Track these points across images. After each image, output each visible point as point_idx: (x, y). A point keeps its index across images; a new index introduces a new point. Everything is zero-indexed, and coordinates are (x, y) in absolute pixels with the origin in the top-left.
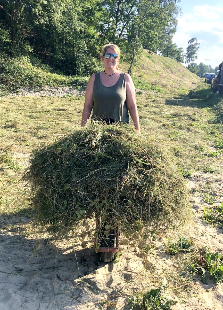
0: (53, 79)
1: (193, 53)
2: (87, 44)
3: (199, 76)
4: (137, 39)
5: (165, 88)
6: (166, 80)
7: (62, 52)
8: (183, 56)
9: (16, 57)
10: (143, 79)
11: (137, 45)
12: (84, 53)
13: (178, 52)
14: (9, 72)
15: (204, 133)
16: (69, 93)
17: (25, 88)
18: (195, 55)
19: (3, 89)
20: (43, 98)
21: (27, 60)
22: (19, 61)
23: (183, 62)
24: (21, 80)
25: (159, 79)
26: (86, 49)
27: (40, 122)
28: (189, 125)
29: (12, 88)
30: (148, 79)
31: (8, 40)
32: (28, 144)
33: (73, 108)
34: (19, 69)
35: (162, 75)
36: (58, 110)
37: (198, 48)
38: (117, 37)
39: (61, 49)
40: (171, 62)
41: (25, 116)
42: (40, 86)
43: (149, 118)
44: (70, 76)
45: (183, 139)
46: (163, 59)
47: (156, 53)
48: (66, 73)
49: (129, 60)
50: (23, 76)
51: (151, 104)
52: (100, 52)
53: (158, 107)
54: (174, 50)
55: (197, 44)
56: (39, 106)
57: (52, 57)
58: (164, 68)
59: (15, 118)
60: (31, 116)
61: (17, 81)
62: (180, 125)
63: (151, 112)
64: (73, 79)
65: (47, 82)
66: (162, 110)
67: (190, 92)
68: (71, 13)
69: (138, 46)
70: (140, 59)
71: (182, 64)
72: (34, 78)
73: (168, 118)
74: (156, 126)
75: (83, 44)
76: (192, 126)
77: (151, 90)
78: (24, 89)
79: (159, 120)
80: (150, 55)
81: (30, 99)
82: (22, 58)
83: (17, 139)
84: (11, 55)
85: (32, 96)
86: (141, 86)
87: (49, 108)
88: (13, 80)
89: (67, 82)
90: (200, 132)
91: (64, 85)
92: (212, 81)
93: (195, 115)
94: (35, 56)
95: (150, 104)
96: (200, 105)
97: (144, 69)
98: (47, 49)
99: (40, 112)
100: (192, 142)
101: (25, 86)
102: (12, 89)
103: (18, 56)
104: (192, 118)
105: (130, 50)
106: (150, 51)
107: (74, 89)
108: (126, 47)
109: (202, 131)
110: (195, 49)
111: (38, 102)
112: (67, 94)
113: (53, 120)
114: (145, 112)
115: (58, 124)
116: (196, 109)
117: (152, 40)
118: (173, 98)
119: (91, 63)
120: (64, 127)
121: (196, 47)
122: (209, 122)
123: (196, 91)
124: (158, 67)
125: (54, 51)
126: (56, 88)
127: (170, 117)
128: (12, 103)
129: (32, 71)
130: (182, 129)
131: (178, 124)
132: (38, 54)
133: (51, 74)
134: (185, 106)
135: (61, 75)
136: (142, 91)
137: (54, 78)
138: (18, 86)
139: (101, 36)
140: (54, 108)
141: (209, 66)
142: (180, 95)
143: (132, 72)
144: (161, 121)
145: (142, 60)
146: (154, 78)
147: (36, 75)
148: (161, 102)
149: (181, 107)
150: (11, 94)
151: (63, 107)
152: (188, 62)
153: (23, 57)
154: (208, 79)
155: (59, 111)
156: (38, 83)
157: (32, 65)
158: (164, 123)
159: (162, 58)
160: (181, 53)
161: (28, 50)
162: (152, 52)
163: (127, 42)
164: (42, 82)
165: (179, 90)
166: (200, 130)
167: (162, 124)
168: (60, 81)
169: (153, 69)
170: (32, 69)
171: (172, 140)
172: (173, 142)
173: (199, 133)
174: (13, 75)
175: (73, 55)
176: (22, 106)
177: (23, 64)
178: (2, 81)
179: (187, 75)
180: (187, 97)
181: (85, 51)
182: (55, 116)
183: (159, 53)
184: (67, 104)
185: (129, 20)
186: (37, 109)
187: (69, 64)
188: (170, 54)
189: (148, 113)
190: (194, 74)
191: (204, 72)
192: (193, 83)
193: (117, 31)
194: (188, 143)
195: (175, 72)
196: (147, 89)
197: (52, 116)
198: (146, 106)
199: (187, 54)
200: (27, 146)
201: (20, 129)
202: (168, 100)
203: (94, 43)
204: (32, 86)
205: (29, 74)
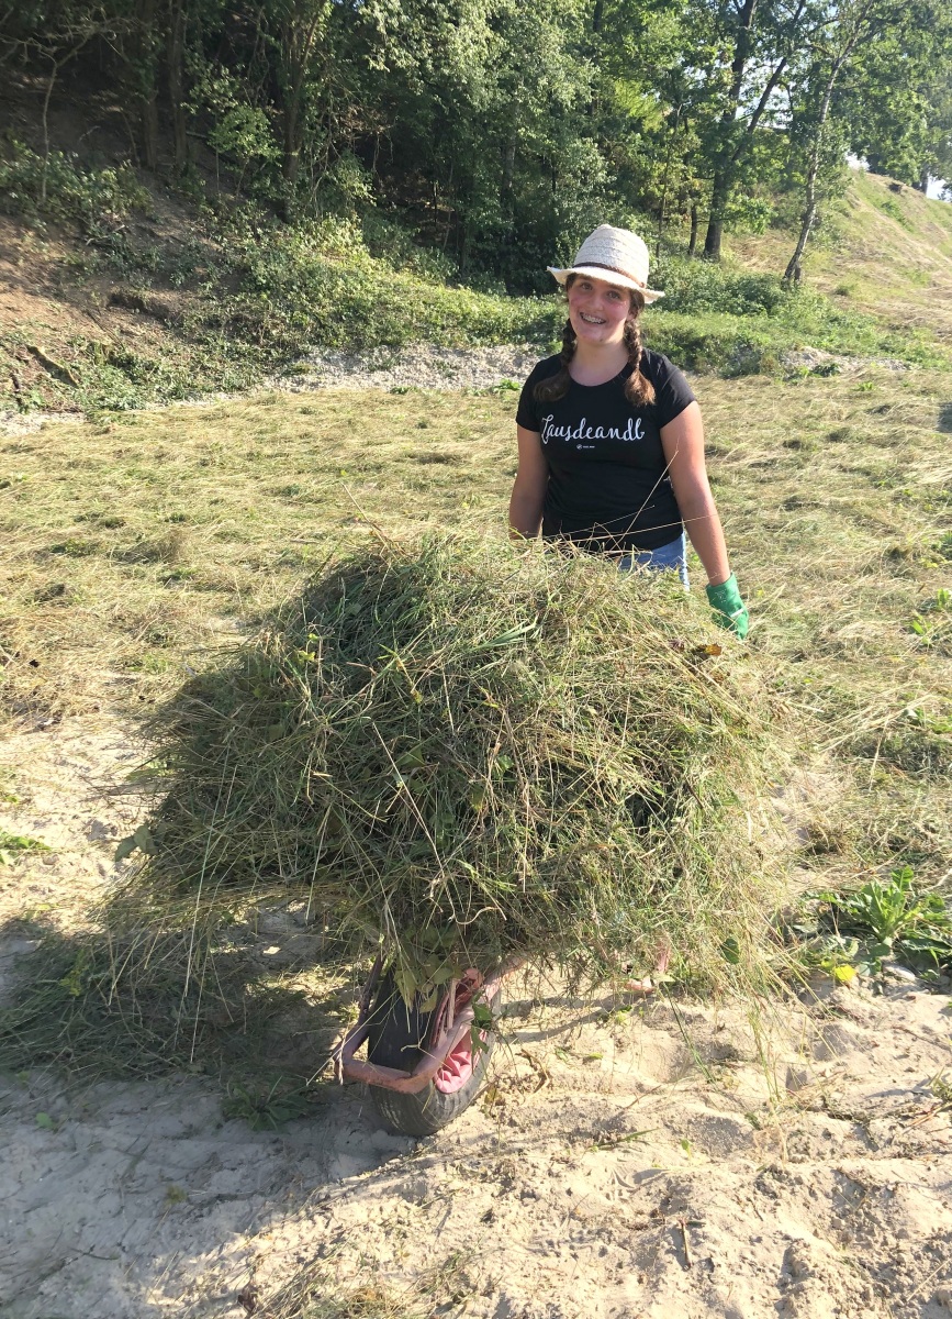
0: (451, 315)
2: (607, 158)
4: (827, 126)
7: (503, 194)
9: (301, 222)
10: (855, 305)
11: (825, 152)
12: (591, 195)
14: (267, 287)
16: (513, 374)
17: (330, 354)
19: (238, 359)
20: (400, 397)
21: (352, 233)
22: (316, 237)
24: (317, 320)
25: (927, 301)
26: (601, 177)
29: (276, 355)
30: (877, 304)
31: (265, 151)
34: (310, 272)
35: (945, 282)
39: (499, 181)
42: (395, 346)
43: (834, 508)
47: (924, 189)
48: (517, 285)
50: (326, 301)
51: (866, 427)
52: (664, 191)
56: (356, 440)
57: (459, 217)
60: (289, 492)
61: (299, 326)
63: (852, 471)
64: (537, 309)
65: (426, 329)
66: (912, 458)
70: (847, 215)
72: (370, 310)
74: (855, 559)
75: (589, 155)
77: (881, 353)
78: (326, 360)
80: (895, 198)
81: (339, 401)
82: (329, 225)
84: (279, 212)
85: (353, 389)
86: (840, 335)
87: (392, 448)
88: (283, 320)
89: (509, 324)
91: (497, 339)
95: (857, 426)
97: (864, 258)
98: (441, 184)
99: (338, 470)
101: (330, 345)
102: (278, 360)
103: (311, 213)
105: (799, 178)
106: (896, 182)
107: (538, 354)
108: (784, 163)
111: (366, 419)
112: (506, 378)
114: (822, 470)
117: (900, 132)
124: (928, 247)
126: (461, 353)
128: (259, 420)
129: (368, 280)
132: (405, 204)
133: (450, 291)
136: (837, 360)
137: (458, 310)
138: (300, 347)
140: (415, 447)
143: (803, 273)
145: (858, 221)
146: (903, 299)
147: (382, 299)
148: (914, 413)
150: (268, 382)
151: (459, 442)
153: (332, 221)
155: (430, 465)
156: (388, 332)
157: (373, 256)
158: (897, 543)
159: (947, 210)
161: (353, 189)
162: (905, 187)
163: (786, 141)
164: (404, 326)
168: (481, 322)
170: (371, 271)
174: (285, 298)
175: (549, 207)
176: (284, 438)
177: (332, 251)
178: (235, 327)
181: (598, 188)
182: (397, 489)
185: (797, 46)
186: (340, 453)
187: (531, 246)
196: (863, 352)
197: (385, 492)
198: (834, 438)
203: (639, 152)
204: (359, 345)
205: (351, 292)
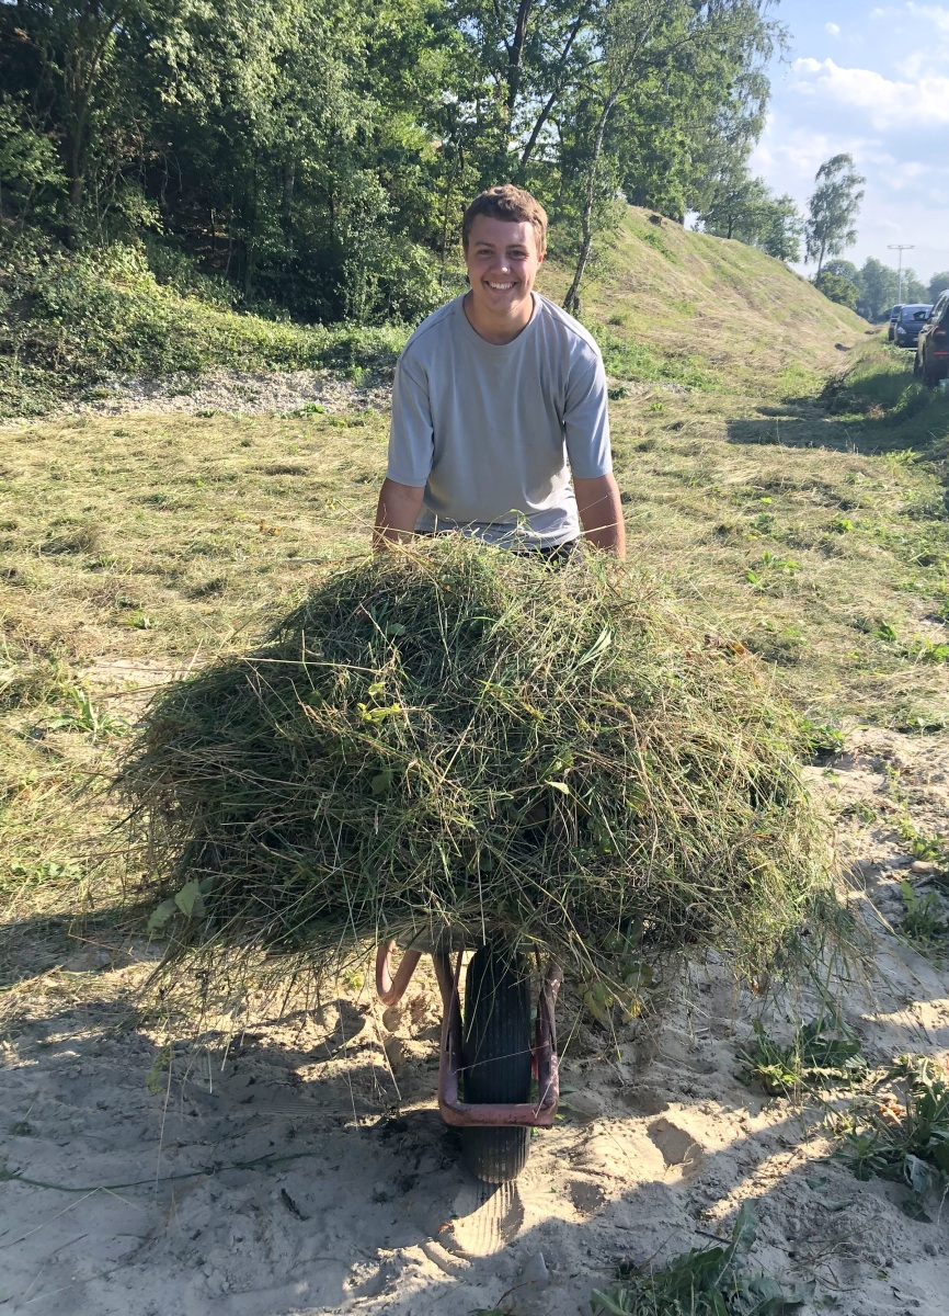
0: (247, 341)
1: (839, 220)
2: (389, 190)
3: (864, 316)
4: (601, 162)
5: (721, 369)
6: (726, 334)
7: (285, 222)
8: (794, 232)
9: (86, 248)
10: (630, 333)
11: (599, 187)
12: (375, 225)
13: (775, 215)
14: (60, 313)
15: (892, 560)
16: (315, 399)
17: (128, 379)
18: (846, 230)
19: (34, 385)
20: (207, 420)
21: (137, 260)
22: (102, 264)
23: (796, 259)
24: (112, 345)
25: (695, 330)
26: (384, 208)
27: (195, 524)
28: (828, 528)
29: (72, 380)
30: (650, 333)
31: (50, 177)
32: (147, 623)
33: (337, 464)
34: (102, 298)
35: (710, 312)
36: (270, 473)
37: (860, 195)
38: (517, 155)
39: (280, 209)
40: (745, 257)
41: (129, 499)
42: (193, 371)
43: (660, 502)
44: (321, 326)
45: (804, 587)
46: (710, 246)
47: (681, 220)
48: (301, 313)
49: (566, 254)
50: (119, 327)
51: (667, 440)
52: (445, 223)
53: (693, 451)
54: (758, 208)
55: (852, 181)
56: (190, 457)
57: (241, 245)
58: (714, 287)
59: (89, 509)
60: (155, 500)
61: (94, 352)
62: (790, 529)
63: (665, 474)
64: (331, 335)
65: (223, 354)
66: (714, 464)
67: (827, 387)
68: (317, 57)
69: (605, 192)
70: (614, 247)
71: (791, 265)
72: (165, 336)
73: (737, 498)
74: (689, 535)
75: (372, 187)
76: (841, 532)
77: (662, 378)
78: (124, 385)
79: (702, 506)
80: (657, 231)
81: (149, 424)
82: (115, 253)
83: (99, 598)
84: (65, 238)
85: (158, 412)
86: (622, 361)
87: (233, 463)
88: (78, 346)
89: (305, 350)
90: (874, 556)
91: (294, 364)
92: (922, 338)
93: (852, 482)
94: (168, 242)
95: (659, 440)
96: (874, 440)
97: (633, 290)
98: (218, 211)
99: (192, 482)
100: (841, 601)
101: (127, 370)
102: (75, 385)
103: (96, 242)
104: (839, 499)
105: (571, 210)
106: (657, 214)
107: (338, 379)
108: (555, 196)
109: (885, 553)
110: (844, 204)
111: (184, 440)
112: (309, 403)
113: (250, 516)
114: (639, 475)
115: (271, 533)
116: (855, 458)
117: (666, 167)
118: (756, 414)
119: (406, 267)
120: (296, 545)
121: (848, 195)
122: (912, 514)
123: (853, 380)
124: (692, 279)
125: (249, 218)
126: (261, 379)
127: (749, 495)
128: (75, 443)
129: (159, 306)
130: (798, 545)
131: (781, 525)
132: (183, 232)
133: (239, 318)
134: (807, 445)
135: (282, 320)
136: (624, 384)
137: (252, 336)
138: (98, 372)
139: (447, 152)
140: (253, 462)
141: (903, 274)
142: (784, 401)
143: (581, 301)
144: (710, 511)
145: (625, 253)
146: (673, 329)
147: (175, 325)
148: (708, 428)
149: (793, 449)
150: (68, 407)
151: (293, 458)
152: (818, 255)
153: (119, 248)
154: (902, 330)
155: (277, 477)
156: (185, 358)
157: (159, 283)
158: (722, 523)
159: (705, 242)
160: (788, 221)
161: (139, 216)
162: (665, 219)
163: (557, 175)
164: (201, 352)
165: (780, 380)
166: (877, 549)
167: (714, 524)
168: (278, 349)
169: (670, 291)
170: (159, 298)
171: (758, 592)
172: (761, 604)
173: (871, 560)
174: (78, 324)
175: (332, 237)
176: (116, 457)
177: (119, 278)
178: (29, 352)
179: (814, 312)
180: (815, 406)
181: (381, 218)
182: (258, 496)
183: (694, 223)
184: (307, 447)
185: (563, 84)
186: (183, 467)
187: (313, 275)
188: (739, 225)
189: (654, 480)
190: (842, 309)
191: (884, 301)
192: (839, 347)
193: (514, 132)
194: (827, 606)
195: (763, 301)
196: (647, 377)
197: (247, 498)
198: (643, 448)
199: (810, 223)
200: (143, 628)
201: (110, 558)
202: (738, 422)
203: (419, 184)
204: (156, 370)
205: (144, 318)
